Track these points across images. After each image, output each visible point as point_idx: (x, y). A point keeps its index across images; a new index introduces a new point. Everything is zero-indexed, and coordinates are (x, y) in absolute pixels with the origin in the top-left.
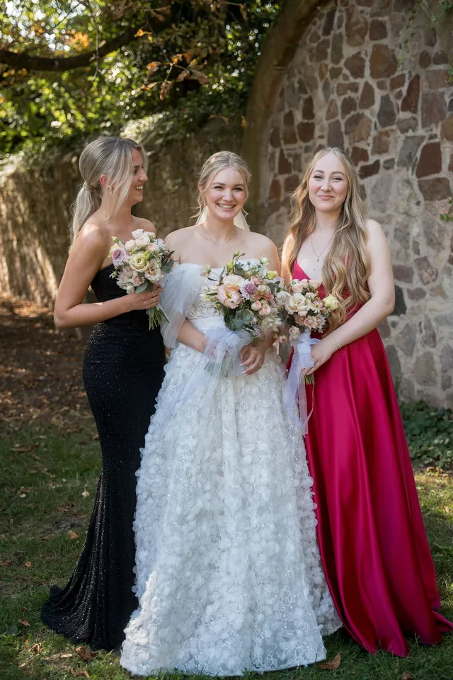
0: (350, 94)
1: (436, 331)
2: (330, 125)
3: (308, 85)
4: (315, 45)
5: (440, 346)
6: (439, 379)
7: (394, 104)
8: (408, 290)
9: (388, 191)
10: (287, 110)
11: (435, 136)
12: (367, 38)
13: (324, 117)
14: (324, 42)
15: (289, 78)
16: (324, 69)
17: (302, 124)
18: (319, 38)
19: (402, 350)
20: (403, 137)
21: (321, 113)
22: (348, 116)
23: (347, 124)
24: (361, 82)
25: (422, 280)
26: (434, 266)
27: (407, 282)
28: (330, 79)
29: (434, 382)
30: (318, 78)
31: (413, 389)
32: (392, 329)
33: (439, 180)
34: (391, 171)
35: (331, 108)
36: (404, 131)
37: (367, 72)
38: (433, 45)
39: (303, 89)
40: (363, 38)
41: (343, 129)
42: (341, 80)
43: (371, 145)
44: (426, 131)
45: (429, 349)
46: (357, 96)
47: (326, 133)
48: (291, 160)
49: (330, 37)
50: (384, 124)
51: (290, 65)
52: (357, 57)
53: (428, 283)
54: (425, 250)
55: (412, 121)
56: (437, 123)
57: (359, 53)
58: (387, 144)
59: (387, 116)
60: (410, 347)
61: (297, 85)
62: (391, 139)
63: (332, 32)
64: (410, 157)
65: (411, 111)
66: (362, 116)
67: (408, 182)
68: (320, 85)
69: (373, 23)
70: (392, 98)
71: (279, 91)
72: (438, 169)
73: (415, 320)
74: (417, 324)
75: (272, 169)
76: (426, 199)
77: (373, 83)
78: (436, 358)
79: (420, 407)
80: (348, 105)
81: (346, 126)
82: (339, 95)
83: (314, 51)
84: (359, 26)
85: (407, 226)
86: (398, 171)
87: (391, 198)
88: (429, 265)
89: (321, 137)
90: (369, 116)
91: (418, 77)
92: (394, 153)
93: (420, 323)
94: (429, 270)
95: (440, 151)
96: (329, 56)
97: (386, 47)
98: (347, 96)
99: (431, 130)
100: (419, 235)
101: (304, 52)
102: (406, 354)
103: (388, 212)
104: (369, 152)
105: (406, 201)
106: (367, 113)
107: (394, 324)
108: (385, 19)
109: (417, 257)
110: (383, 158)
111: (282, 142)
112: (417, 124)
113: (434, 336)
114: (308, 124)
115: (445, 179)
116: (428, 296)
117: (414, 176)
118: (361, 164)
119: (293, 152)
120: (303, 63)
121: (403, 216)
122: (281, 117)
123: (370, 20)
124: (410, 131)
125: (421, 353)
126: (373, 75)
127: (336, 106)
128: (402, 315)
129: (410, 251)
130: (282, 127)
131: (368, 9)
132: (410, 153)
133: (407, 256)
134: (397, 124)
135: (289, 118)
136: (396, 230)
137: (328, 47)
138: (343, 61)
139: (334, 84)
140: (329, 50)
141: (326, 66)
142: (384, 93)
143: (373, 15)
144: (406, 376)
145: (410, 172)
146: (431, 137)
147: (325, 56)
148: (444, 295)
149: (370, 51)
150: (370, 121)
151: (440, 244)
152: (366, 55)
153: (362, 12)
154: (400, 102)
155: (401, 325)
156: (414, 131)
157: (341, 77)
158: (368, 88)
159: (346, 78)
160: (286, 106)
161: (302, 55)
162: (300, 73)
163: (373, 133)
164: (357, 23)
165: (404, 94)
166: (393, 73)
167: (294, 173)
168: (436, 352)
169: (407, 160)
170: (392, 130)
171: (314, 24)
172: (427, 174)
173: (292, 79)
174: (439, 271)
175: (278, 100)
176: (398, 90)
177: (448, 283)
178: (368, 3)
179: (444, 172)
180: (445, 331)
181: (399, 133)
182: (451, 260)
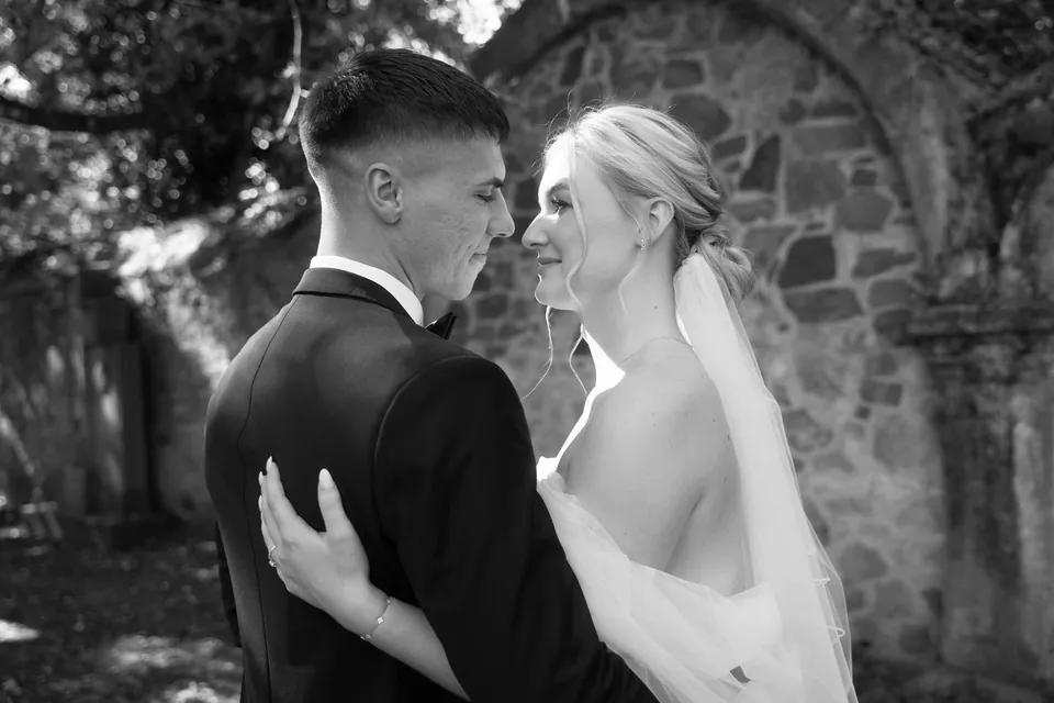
1: (830, 522)
3: (526, 160)
4: (543, 101)
7: (724, 181)
11: (820, 226)
14: (562, 96)
18: (551, 90)
20: (743, 229)
26: (822, 423)
33: (831, 293)
36: (745, 220)
38: (809, 89)
39: (515, 166)
40: (649, 86)
44: (799, 219)
48: (490, 272)
49: (575, 89)
54: (799, 399)
55: (763, 205)
56: (822, 205)
63: (580, 81)
64: (762, 259)
65: (762, 190)
67: (759, 297)
69: (670, 62)
72: (830, 273)
76: (800, 322)
83: (541, 109)
84: (641, 69)
88: (810, 422)
91: (775, 140)
94: (811, 430)
95: (831, 248)
97: (703, 98)
99: (810, 217)
100: (787, 375)
105: (753, 327)
108: (699, 56)
112: (775, 210)
115: (846, 289)
116: (809, 468)
117: (774, 287)
123: (663, 59)
124: (760, 220)
131: (662, 44)
132: (763, 252)
134: (730, 210)
137: (571, 102)
143: (669, 51)
146: (811, 227)
148: (847, 467)
149: (665, 104)
151: (834, 388)
153: (646, 50)
154: (736, 178)
156: (768, 216)
164: (635, 64)
165: (746, 164)
166: (720, 135)
167: (496, 290)
171: (540, 71)
172: (803, 282)
174: (834, 430)
176: (731, 160)
177: (853, 448)
178: (661, 33)
179: (843, 278)
180: (853, 522)
181: (735, 223)
182: (863, 413)
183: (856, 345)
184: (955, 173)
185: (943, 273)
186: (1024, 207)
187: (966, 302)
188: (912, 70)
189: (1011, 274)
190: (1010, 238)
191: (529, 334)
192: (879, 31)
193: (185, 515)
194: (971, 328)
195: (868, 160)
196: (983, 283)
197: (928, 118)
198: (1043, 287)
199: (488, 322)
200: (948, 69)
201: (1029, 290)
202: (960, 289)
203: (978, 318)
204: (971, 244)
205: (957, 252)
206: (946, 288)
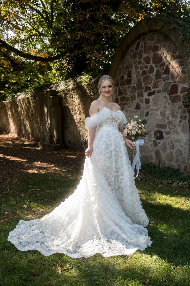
0: (145, 69)
1: (174, 144)
2: (137, 79)
3: (130, 67)
4: (133, 54)
5: (175, 149)
6: (175, 160)
7: (161, 72)
8: (165, 132)
9: (158, 100)
10: (122, 75)
11: (176, 82)
12: (151, 51)
13: (135, 77)
14: (136, 52)
15: (122, 65)
16: (136, 61)
17: (127, 79)
18: (134, 51)
19: (162, 151)
20: (164, 83)
21: (134, 76)
22: (144, 76)
23: (143, 79)
24: (149, 65)
25: (170, 128)
26: (174, 124)
27: (164, 129)
28: (137, 65)
29: (173, 161)
30: (133, 65)
31: (166, 163)
32: (158, 144)
33: (177, 96)
34: (159, 94)
35: (138, 74)
36: (164, 81)
37: (151, 62)
38: (175, 53)
39: (127, 68)
40: (150, 51)
41: (142, 80)
42: (142, 65)
43: (152, 86)
44: (173, 81)
45: (171, 150)
46: (147, 70)
47: (136, 82)
48: (123, 91)
49: (138, 51)
50: (157, 79)
51: (123, 61)
52: (148, 57)
53: (172, 129)
54: (171, 119)
55: (167, 77)
56: (176, 78)
57: (148, 56)
58: (158, 85)
59: (158, 76)
60: (165, 150)
61: (125, 67)
62: (160, 83)
63: (139, 49)
64: (166, 89)
65: (167, 74)
66: (149, 76)
67: (166, 97)
68: (134, 67)
69: (154, 46)
70: (160, 70)
71: (119, 69)
72: (177, 92)
73: (167, 141)
74: (168, 142)
75: (116, 94)
76: (172, 102)
77: (154, 66)
78: (174, 153)
79: (168, 168)
80: (144, 73)
81: (143, 80)
82: (141, 70)
83: (132, 56)
84: (149, 47)
85: (165, 111)
86: (162, 94)
87: (159, 102)
88: (172, 124)
89: (134, 83)
90: (152, 76)
92: (160, 88)
93: (169, 142)
94: (172, 125)
95: (177, 87)
96: (138, 57)
97: (159, 54)
98: (144, 70)
99: (174, 80)
100: (169, 114)
101: (128, 56)
102: (163, 152)
103: (158, 107)
104: (152, 88)
105: (164, 104)
106: (151, 75)
107: (159, 143)
108: (158, 45)
109: (168, 121)
110: (156, 90)
111: (120, 85)
112: (169, 78)
113: (173, 146)
114: (129, 79)
115: (179, 96)
116: (172, 133)
117: (168, 95)
118: (148, 92)
119: (124, 89)
120: (128, 60)
121: (163, 108)
122: (120, 77)
123: (152, 45)
124: (167, 80)
125: (169, 152)
126: (153, 63)
127: (140, 73)
128: (162, 140)
129: (166, 119)
130: (120, 81)
131: (153, 42)
132: (167, 88)
133: (165, 121)
134: (162, 78)
135: (122, 78)
136: (161, 112)
137: (137, 54)
138: (142, 59)
139: (139, 66)
140: (138, 55)
141: (137, 60)
142: (157, 69)
143: (154, 44)
144: (163, 159)
145: (166, 94)
147: (136, 57)
148: (178, 133)
149: (152, 55)
150: (152, 78)
151: (176, 116)
152: (151, 57)
153: (150, 43)
154: (163, 72)
155: (162, 143)
156: (168, 81)
157: (142, 64)
158: (151, 67)
159: (144, 64)
160: (121, 73)
161: (128, 57)
162: (127, 63)
163: (153, 82)
164: (148, 46)
165: (165, 69)
166: (161, 62)
167: (123, 95)
168: (174, 151)
169: (165, 90)
170: (160, 80)
171: (132, 47)
172: (172, 95)
173: (124, 65)
174: (176, 125)
175: (118, 72)
176: (163, 67)
177: (179, 129)
178: (152, 40)
179: (179, 94)
180: (178, 144)
181: (162, 81)
182: (180, 122)
183: (180, 108)
191: (129, 105)
193: (69, 145)
195: (184, 68)
199: (122, 102)
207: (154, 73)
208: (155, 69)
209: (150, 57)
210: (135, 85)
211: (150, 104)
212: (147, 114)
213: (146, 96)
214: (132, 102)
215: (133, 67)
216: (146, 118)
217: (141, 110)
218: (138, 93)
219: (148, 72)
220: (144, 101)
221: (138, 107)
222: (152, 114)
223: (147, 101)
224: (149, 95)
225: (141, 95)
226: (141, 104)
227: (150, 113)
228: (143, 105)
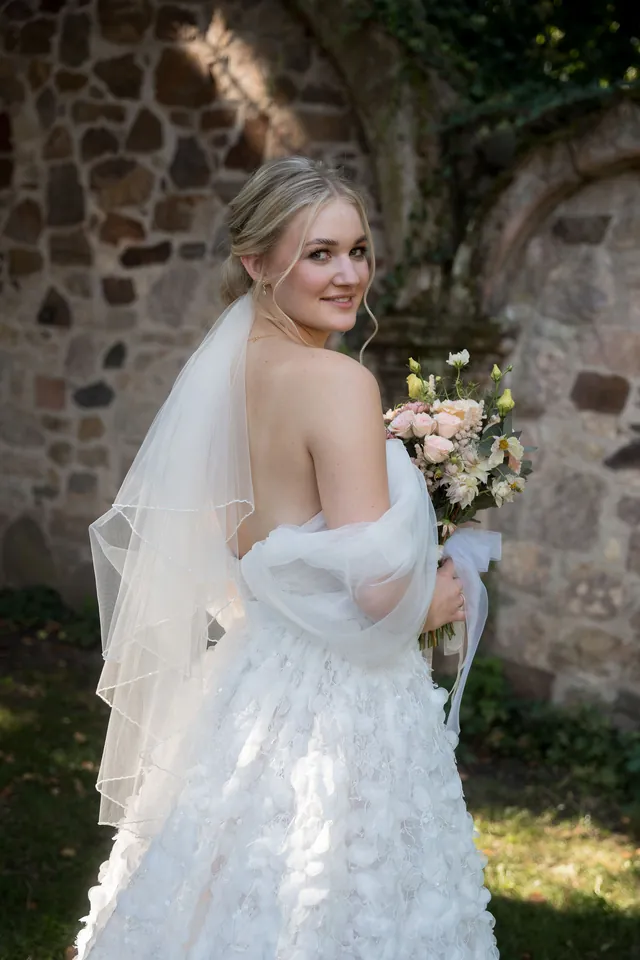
0: (102, 123)
2: (53, 170)
4: (21, 24)
7: (209, 155)
9: (187, 295)
13: (38, 152)
14: (42, 23)
16: (41, 70)
18: (30, 13)
21: (29, 146)
22: (97, 160)
24: (132, 108)
28: (55, 90)
30: (27, 86)
34: (196, 264)
35: (56, 141)
37: (148, 91)
38: (301, 69)
40: (140, 32)
41: (82, 179)
42: (84, 95)
43: (151, 215)
46: (119, 129)
47: (43, 181)
49: (60, 17)
50: (182, 184)
52: (123, 62)
57: (128, 59)
58: (187, 217)
59: (189, 169)
62: (199, 210)
63: (64, 11)
66: (132, 165)
68: (31, 98)
70: (204, 142)
77: (162, 113)
80: (97, 142)
81: (92, 177)
82: (77, 121)
83: (16, 34)
84: (132, 9)
86: (212, 265)
87: (193, 306)
89: (33, 187)
90: (149, 167)
91: (265, 118)
92: (203, 234)
96: (55, 49)
98: (96, 125)
103: (186, 327)
104: (146, 226)
110: (177, 240)
118: (126, 243)
126: (163, 97)
127: (68, 139)
134: (213, 187)
137: (52, 33)
138: (88, 64)
139: (66, 100)
141: (48, 67)
142: (185, 133)
147: (46, 48)
149: (156, 56)
150: (150, 176)
152: (147, 63)
154: (222, 153)
157: (84, 91)
158: (147, 118)
159: (96, 94)
163: (157, 195)
165: (233, 140)
166: (207, 104)
170: (202, 197)
176: (218, 132)
181: (217, 203)
184: (422, 184)
185: (401, 284)
186: (477, 229)
187: (419, 314)
188: (394, 70)
189: (460, 292)
190: (463, 256)
192: (367, 24)
194: (418, 341)
195: (350, 156)
196: (435, 298)
197: (404, 123)
198: (485, 308)
200: (433, 74)
201: (472, 310)
202: (415, 301)
203: (425, 332)
204: (427, 259)
205: (415, 264)
206: (403, 299)
207: (168, 152)
208: (171, 134)
209: (139, 61)
210: (39, 196)
211: (139, 307)
212: (116, 356)
213: (107, 263)
214: (16, 285)
215: (21, 98)
216: (110, 377)
217: (76, 331)
218: (54, 240)
219: (122, 140)
220: (97, 290)
221: (54, 313)
222: (144, 360)
223: (119, 293)
224: (131, 259)
225: (75, 253)
226: (73, 299)
227: (133, 353)
228: (91, 309)
